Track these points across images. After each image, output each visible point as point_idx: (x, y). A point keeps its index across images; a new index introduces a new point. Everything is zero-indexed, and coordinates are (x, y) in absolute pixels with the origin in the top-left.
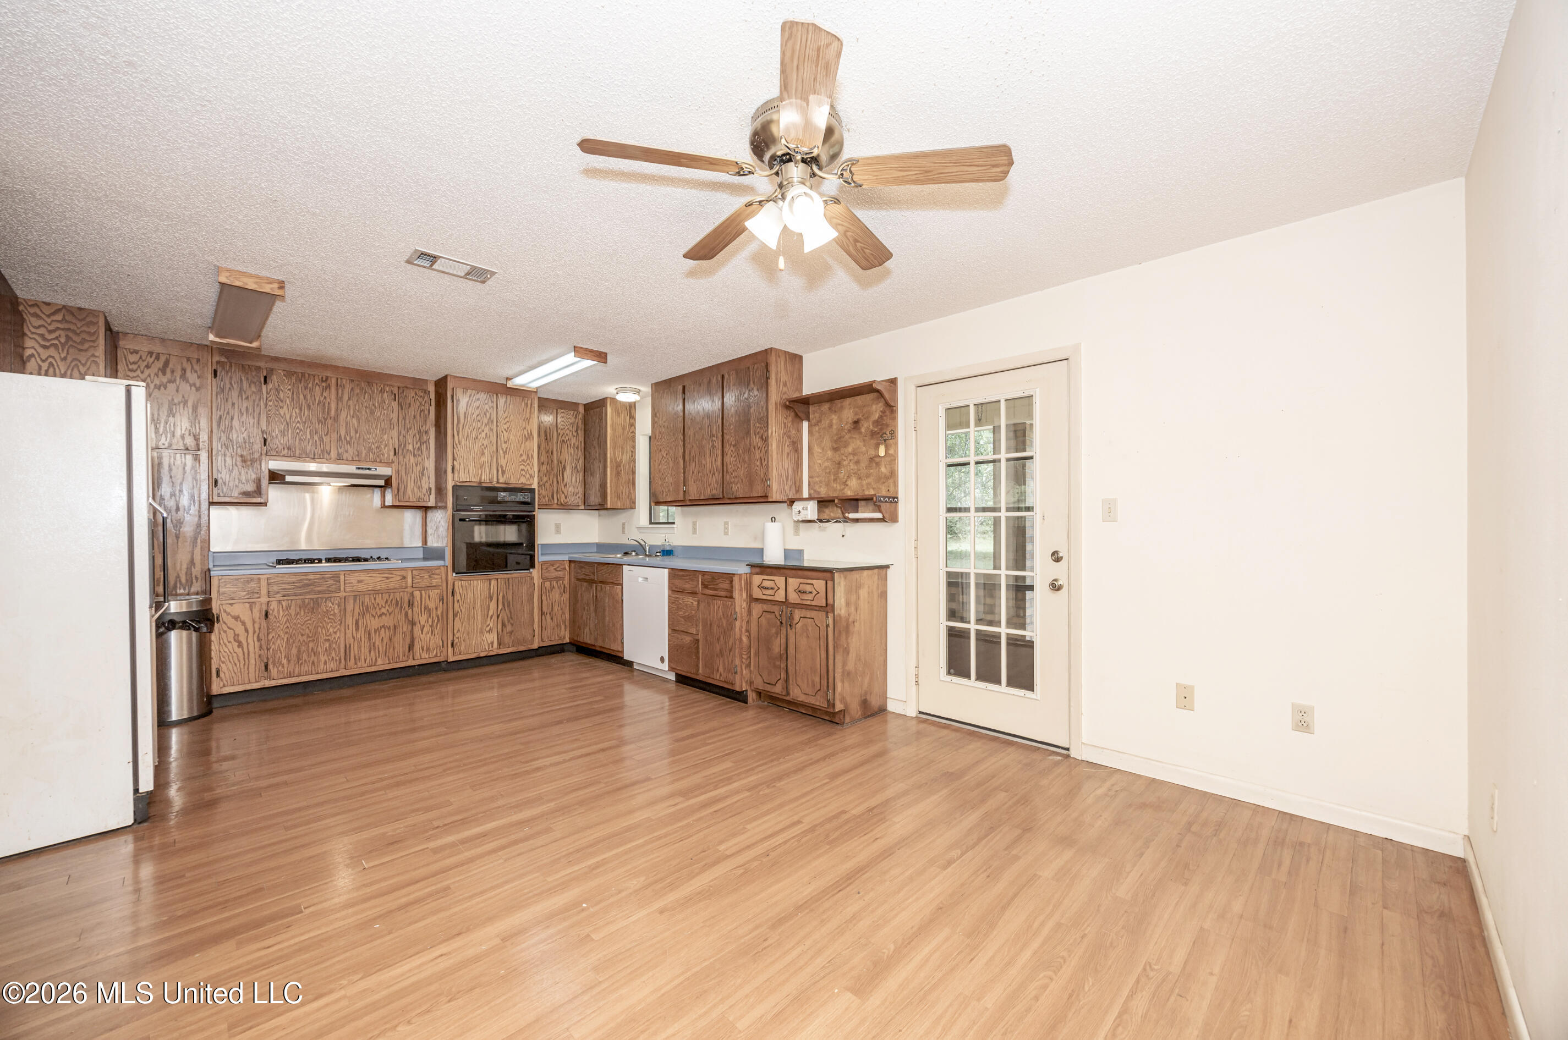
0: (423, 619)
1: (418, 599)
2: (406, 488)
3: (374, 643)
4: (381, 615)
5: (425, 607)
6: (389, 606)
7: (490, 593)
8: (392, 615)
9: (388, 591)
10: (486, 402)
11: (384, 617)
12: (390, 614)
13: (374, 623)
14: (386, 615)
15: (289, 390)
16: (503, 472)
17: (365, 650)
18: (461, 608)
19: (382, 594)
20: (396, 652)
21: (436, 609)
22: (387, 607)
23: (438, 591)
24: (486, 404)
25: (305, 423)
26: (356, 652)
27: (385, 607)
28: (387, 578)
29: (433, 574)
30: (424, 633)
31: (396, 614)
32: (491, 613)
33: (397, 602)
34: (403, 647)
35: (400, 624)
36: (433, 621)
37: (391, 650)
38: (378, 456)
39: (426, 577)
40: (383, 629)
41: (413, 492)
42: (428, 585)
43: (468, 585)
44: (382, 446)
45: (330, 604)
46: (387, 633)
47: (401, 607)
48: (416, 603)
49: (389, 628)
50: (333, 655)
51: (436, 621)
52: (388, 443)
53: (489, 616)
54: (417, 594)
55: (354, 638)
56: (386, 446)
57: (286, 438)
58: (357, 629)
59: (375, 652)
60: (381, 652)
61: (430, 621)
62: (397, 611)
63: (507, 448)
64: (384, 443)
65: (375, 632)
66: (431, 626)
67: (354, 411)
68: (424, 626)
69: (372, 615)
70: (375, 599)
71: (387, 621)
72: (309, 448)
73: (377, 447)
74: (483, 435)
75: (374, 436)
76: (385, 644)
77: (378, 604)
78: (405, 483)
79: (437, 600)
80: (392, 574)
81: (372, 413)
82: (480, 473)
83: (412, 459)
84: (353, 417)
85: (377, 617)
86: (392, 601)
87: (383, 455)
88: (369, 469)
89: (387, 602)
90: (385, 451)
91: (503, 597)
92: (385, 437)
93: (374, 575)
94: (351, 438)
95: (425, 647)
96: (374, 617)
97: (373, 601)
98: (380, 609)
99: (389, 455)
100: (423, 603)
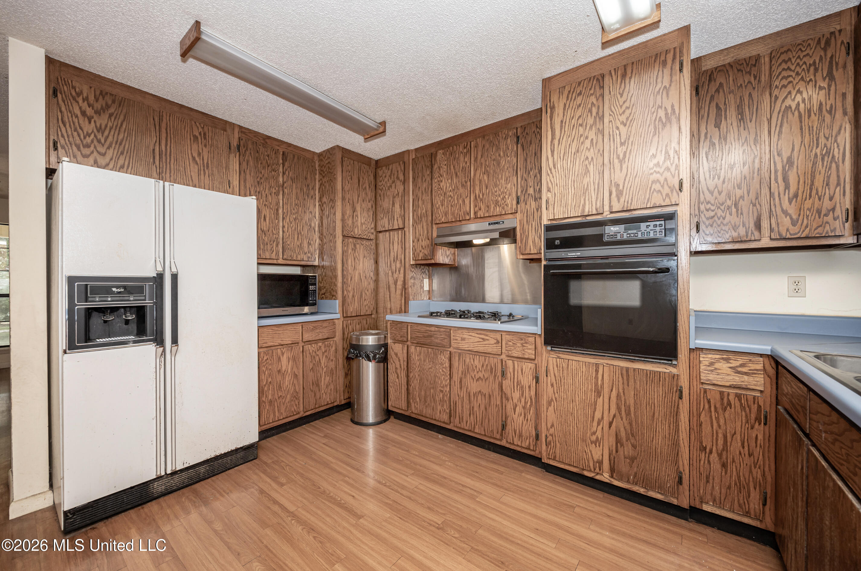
0: (516, 395)
1: (511, 370)
2: (527, 238)
3: (473, 407)
4: (477, 380)
5: (518, 382)
6: (485, 371)
7: (596, 384)
8: (487, 382)
9: (486, 354)
10: (592, 92)
11: (480, 381)
12: (485, 380)
13: (474, 387)
14: (482, 380)
15: (445, 165)
16: (620, 194)
17: (466, 413)
18: (556, 395)
19: (479, 356)
20: (490, 424)
21: (530, 387)
22: (483, 371)
23: (530, 365)
24: (592, 95)
25: (454, 190)
26: (460, 411)
27: (481, 371)
28: (483, 339)
29: (526, 343)
30: (517, 413)
31: (491, 381)
32: (598, 415)
33: (492, 369)
34: (496, 421)
35: (495, 395)
36: (526, 403)
37: (487, 420)
38: (503, 208)
39: (519, 345)
40: (480, 395)
41: (534, 242)
42: (520, 356)
43: (565, 365)
44: (507, 197)
45: (443, 358)
46: (484, 401)
47: (495, 376)
48: (509, 375)
49: (485, 395)
50: (445, 407)
51: (529, 404)
52: (512, 192)
53: (596, 419)
54: (510, 363)
55: (458, 396)
56: (510, 195)
57: (444, 207)
58: (461, 388)
59: (474, 418)
60: (478, 420)
61: (523, 400)
62: (491, 379)
63: (625, 153)
64: (508, 193)
65: (474, 395)
66: (524, 408)
67: (485, 167)
68: (516, 406)
69: (472, 377)
70: (474, 360)
71: (485, 388)
72: (456, 211)
73: (503, 199)
74: (588, 143)
75: (500, 187)
76: (481, 412)
77: (476, 367)
78: (527, 233)
79: (530, 378)
80: (487, 335)
81: (499, 164)
82: (582, 202)
83: (533, 203)
84: (485, 173)
85: (475, 380)
86: (487, 365)
87: (507, 205)
88: (497, 223)
89: (483, 366)
90: (509, 201)
91: (618, 396)
92: (509, 186)
93: (473, 334)
94: (483, 195)
95: (518, 431)
96: (473, 379)
97: (472, 363)
98: (478, 372)
99: (512, 205)
100: (516, 376)
